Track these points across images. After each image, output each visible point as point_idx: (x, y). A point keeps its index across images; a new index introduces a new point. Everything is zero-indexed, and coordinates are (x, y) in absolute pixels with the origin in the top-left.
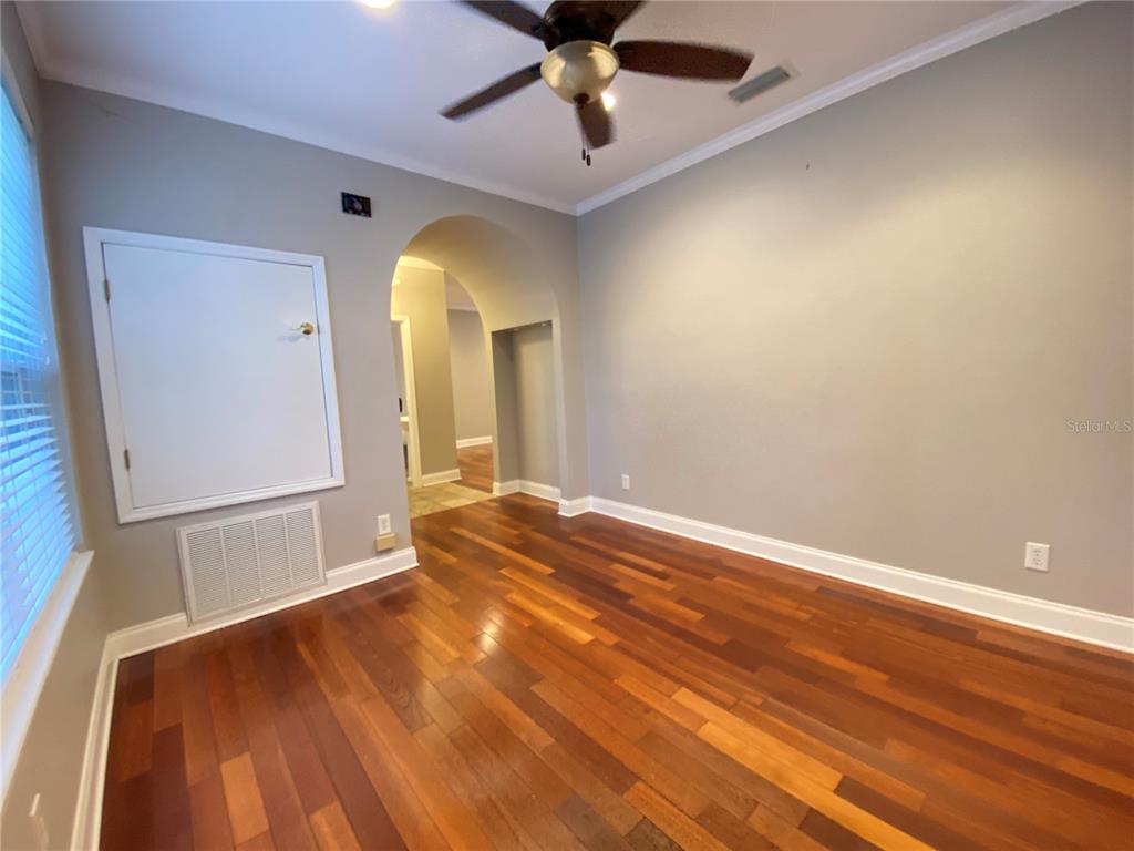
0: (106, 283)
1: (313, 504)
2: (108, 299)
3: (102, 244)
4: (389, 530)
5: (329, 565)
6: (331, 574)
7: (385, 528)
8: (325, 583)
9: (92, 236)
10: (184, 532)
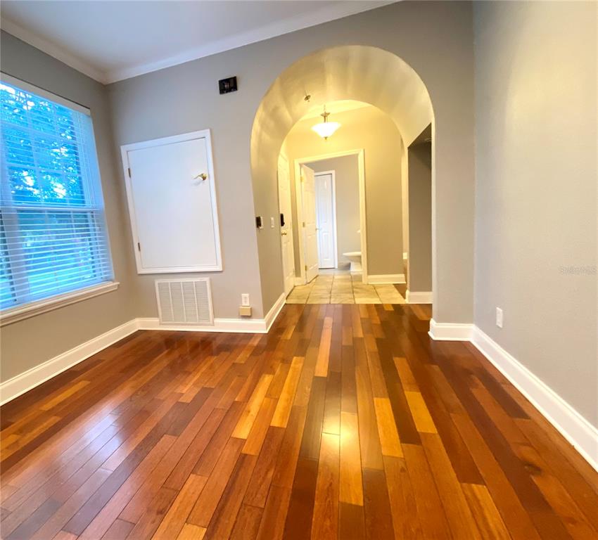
0: (129, 169)
1: (206, 279)
2: (130, 176)
3: (127, 152)
4: (248, 304)
5: (215, 316)
6: (217, 321)
7: (246, 302)
8: (213, 325)
9: (123, 149)
10: (157, 282)
